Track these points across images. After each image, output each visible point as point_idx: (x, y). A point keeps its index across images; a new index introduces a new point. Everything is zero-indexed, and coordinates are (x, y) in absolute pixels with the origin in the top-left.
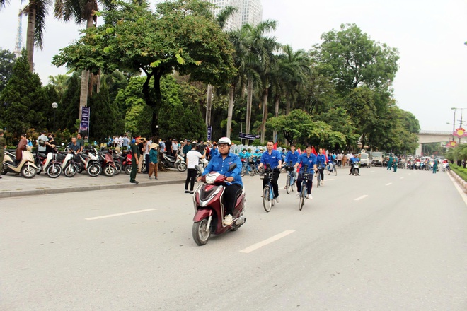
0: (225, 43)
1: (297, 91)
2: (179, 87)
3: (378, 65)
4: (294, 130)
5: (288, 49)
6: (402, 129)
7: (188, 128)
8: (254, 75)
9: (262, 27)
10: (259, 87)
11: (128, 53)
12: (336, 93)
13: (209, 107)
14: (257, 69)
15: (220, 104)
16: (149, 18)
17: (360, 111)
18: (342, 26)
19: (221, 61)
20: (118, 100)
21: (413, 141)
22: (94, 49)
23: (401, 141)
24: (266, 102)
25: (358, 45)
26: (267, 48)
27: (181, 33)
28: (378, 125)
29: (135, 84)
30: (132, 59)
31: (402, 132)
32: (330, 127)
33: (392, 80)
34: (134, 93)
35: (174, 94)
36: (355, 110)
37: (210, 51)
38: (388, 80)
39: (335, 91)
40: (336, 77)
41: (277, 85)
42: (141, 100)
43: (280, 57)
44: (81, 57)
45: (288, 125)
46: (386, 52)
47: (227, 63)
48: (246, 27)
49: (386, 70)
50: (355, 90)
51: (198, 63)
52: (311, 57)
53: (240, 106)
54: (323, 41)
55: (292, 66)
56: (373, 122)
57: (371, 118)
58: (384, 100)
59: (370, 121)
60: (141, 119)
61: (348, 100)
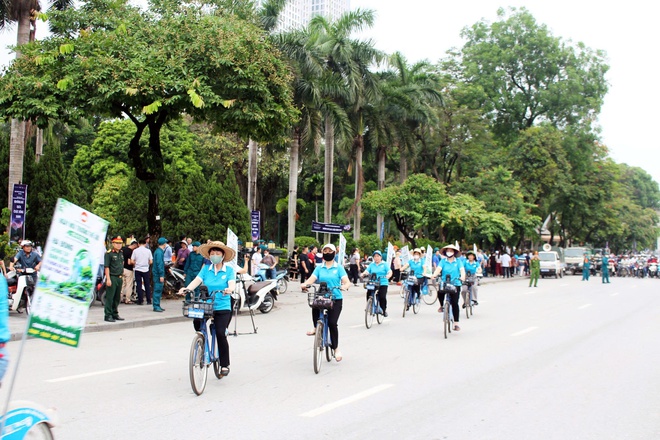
0: (275, 66)
1: (419, 137)
2: (194, 139)
3: (570, 83)
4: (413, 213)
5: (399, 61)
6: (626, 201)
7: (215, 217)
8: (335, 113)
9: (349, 21)
10: (346, 134)
11: (102, 88)
12: (494, 139)
13: (253, 175)
14: (341, 100)
15: (274, 168)
16: (136, 21)
17: (540, 171)
18: (500, 12)
19: (269, 98)
20: (78, 166)
21: (649, 223)
22: (39, 83)
23: (623, 225)
24: (360, 162)
25: (531, 47)
26: (357, 60)
27: (195, 51)
28: (576, 195)
29: (109, 135)
30: (110, 100)
31: (625, 207)
32: (483, 204)
33: (598, 110)
34: (108, 152)
35: (186, 153)
36: (528, 169)
37: (249, 81)
38: (591, 111)
39: (492, 134)
40: (491, 109)
41: (379, 130)
42: (121, 165)
43: (383, 76)
44: (15, 98)
45: (401, 205)
46: (585, 59)
47: (278, 101)
48: (318, 21)
49: (585, 92)
50: (528, 132)
51: (228, 104)
52: (444, 73)
53: (314, 171)
54: (465, 40)
55: (406, 92)
56: (565, 190)
57: (561, 184)
58: (584, 149)
59: (560, 189)
60: (124, 203)
61: (515, 151)
